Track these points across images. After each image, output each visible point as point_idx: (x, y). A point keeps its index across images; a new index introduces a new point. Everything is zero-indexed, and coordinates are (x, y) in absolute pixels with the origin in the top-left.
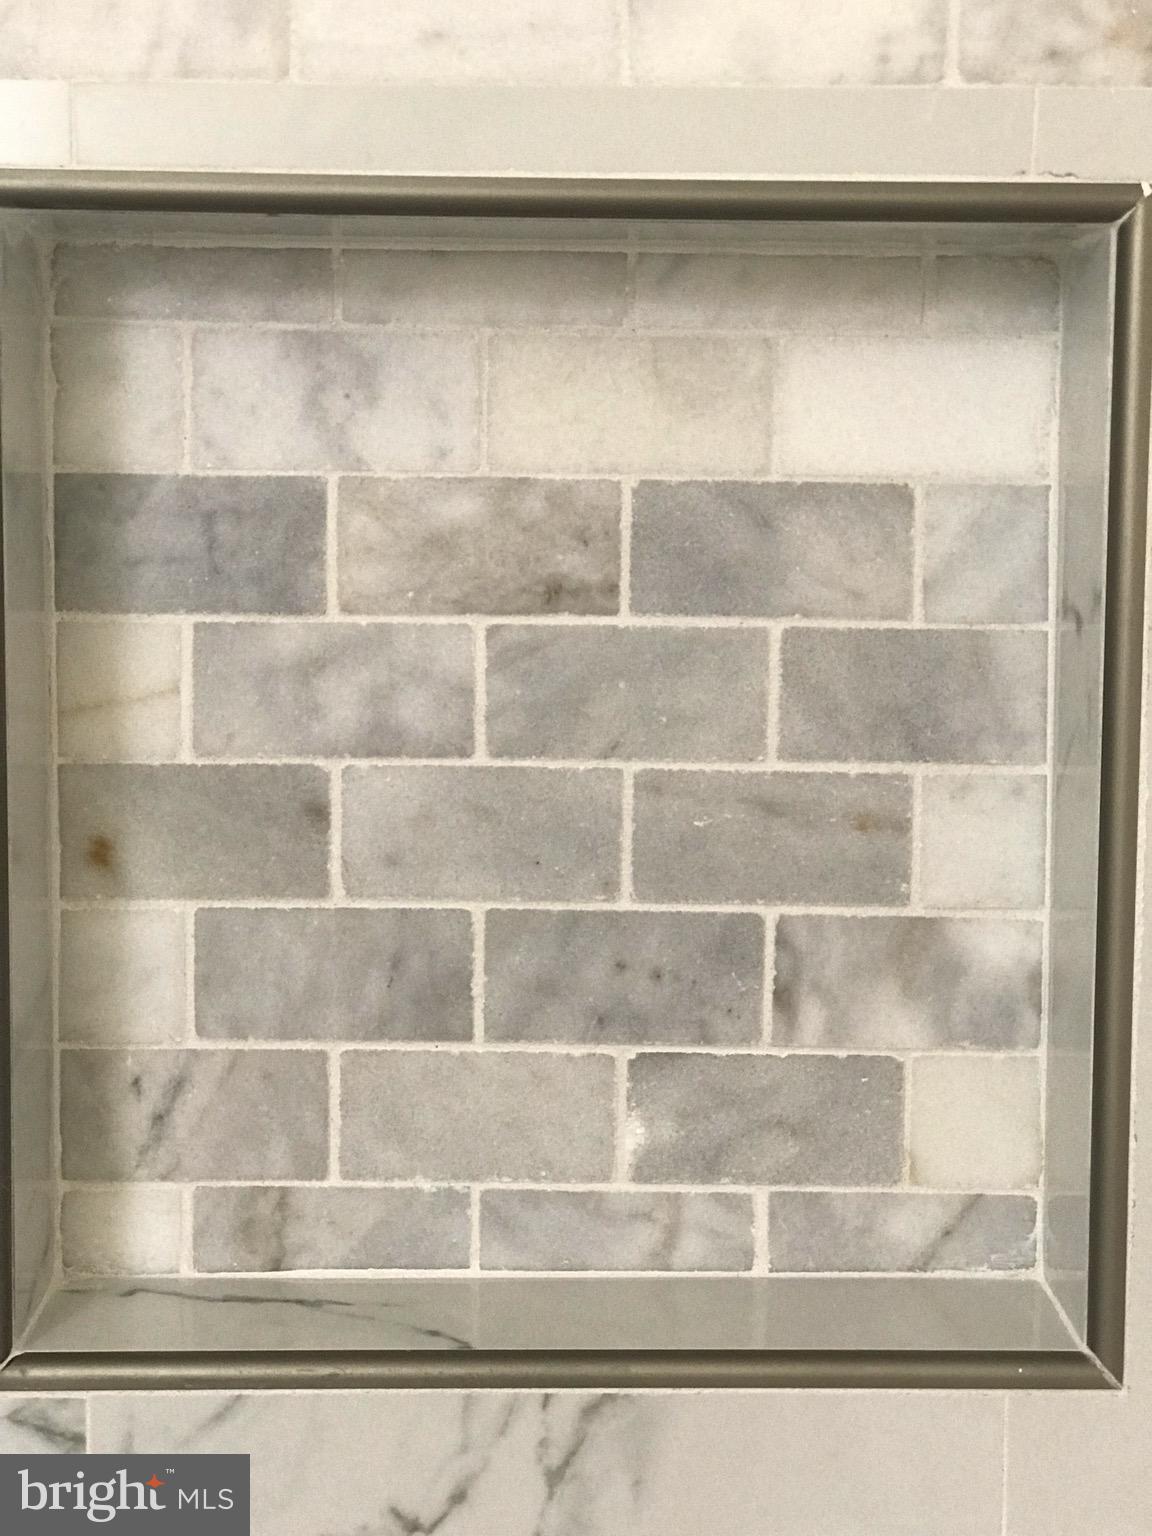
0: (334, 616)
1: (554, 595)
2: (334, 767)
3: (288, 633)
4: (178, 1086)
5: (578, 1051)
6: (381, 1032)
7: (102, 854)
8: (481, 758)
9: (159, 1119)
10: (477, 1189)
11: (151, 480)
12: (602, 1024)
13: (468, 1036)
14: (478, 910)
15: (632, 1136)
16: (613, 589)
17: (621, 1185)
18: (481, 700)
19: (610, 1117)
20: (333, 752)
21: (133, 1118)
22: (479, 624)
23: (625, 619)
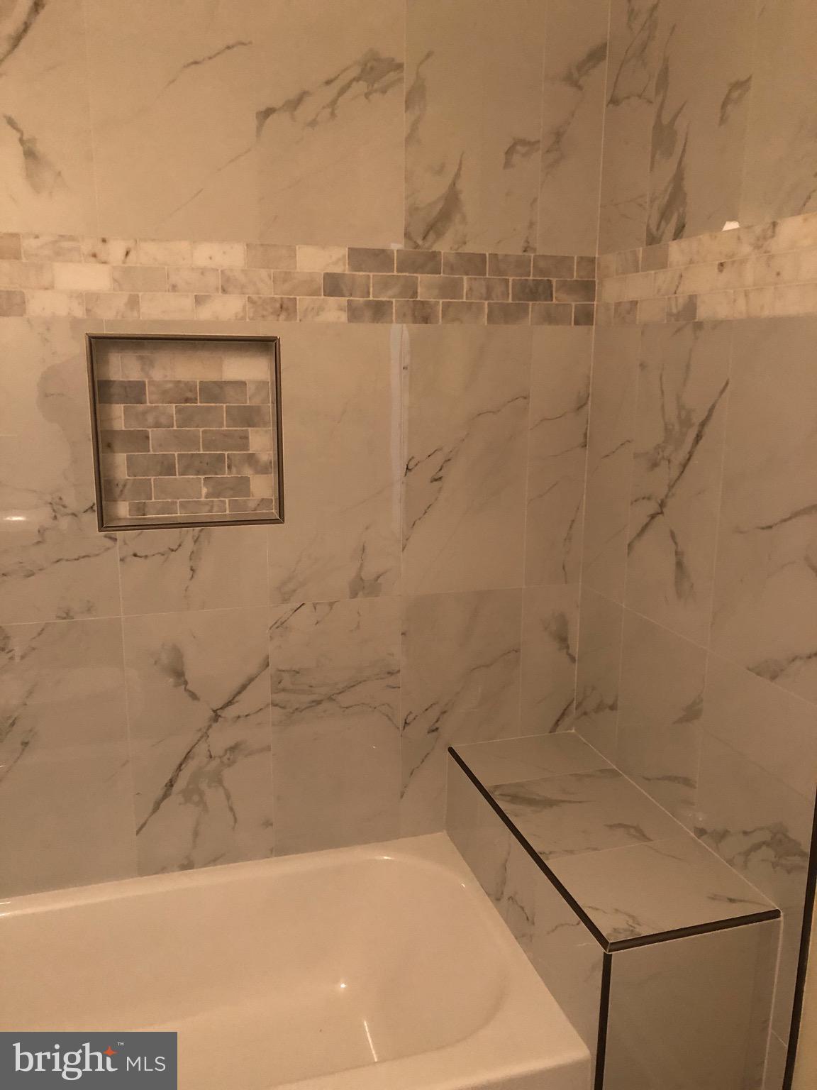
0: (148, 404)
1: (187, 400)
2: (150, 430)
3: (140, 407)
4: (124, 486)
5: (195, 477)
6: (160, 475)
7: (109, 446)
8: (175, 428)
9: (122, 491)
10: (178, 501)
11: (114, 381)
12: (198, 473)
13: (175, 475)
14: (176, 454)
15: (204, 491)
16: (197, 399)
17: (203, 499)
18: (175, 418)
19: (201, 487)
20: (150, 427)
21: (117, 491)
22: (174, 405)
23: (199, 404)
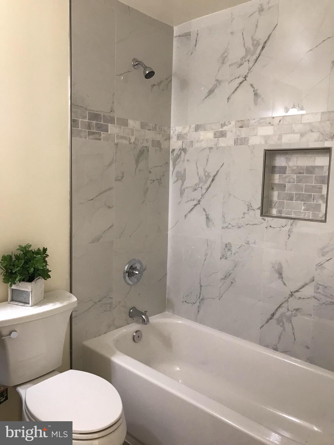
0: (287, 174)
1: (300, 173)
3: (284, 175)
4: (276, 203)
5: (300, 202)
6: (288, 200)
7: (273, 189)
8: (295, 183)
9: (275, 205)
10: (293, 210)
11: (277, 166)
13: (293, 201)
14: (294, 193)
15: (303, 208)
16: (304, 173)
17: (302, 211)
18: (295, 180)
20: (286, 183)
22: (296, 175)
23: (305, 175)
